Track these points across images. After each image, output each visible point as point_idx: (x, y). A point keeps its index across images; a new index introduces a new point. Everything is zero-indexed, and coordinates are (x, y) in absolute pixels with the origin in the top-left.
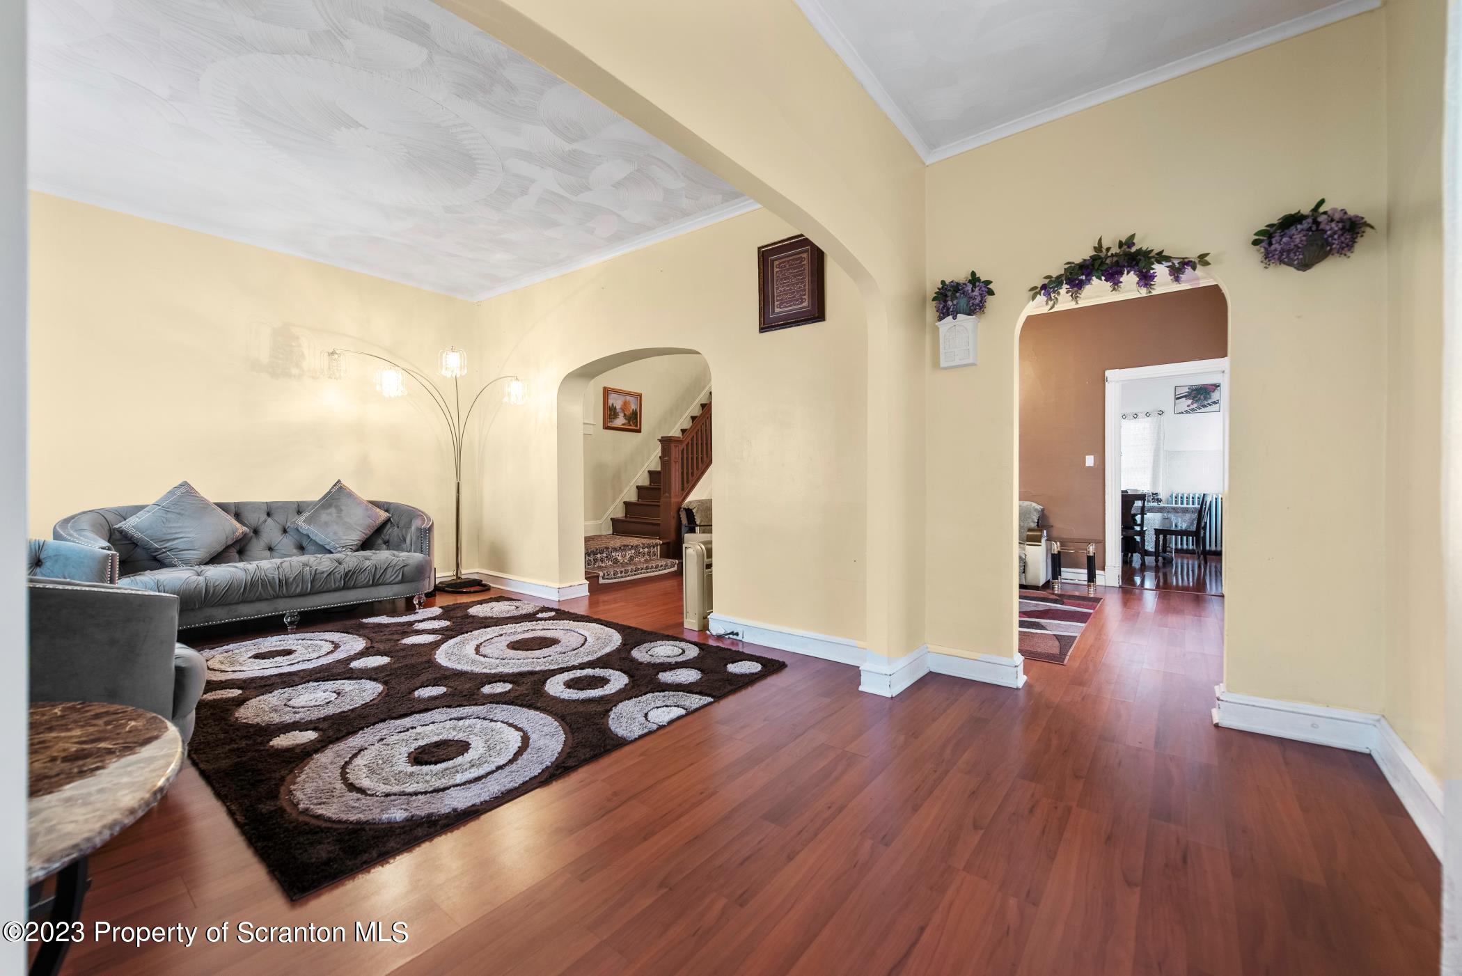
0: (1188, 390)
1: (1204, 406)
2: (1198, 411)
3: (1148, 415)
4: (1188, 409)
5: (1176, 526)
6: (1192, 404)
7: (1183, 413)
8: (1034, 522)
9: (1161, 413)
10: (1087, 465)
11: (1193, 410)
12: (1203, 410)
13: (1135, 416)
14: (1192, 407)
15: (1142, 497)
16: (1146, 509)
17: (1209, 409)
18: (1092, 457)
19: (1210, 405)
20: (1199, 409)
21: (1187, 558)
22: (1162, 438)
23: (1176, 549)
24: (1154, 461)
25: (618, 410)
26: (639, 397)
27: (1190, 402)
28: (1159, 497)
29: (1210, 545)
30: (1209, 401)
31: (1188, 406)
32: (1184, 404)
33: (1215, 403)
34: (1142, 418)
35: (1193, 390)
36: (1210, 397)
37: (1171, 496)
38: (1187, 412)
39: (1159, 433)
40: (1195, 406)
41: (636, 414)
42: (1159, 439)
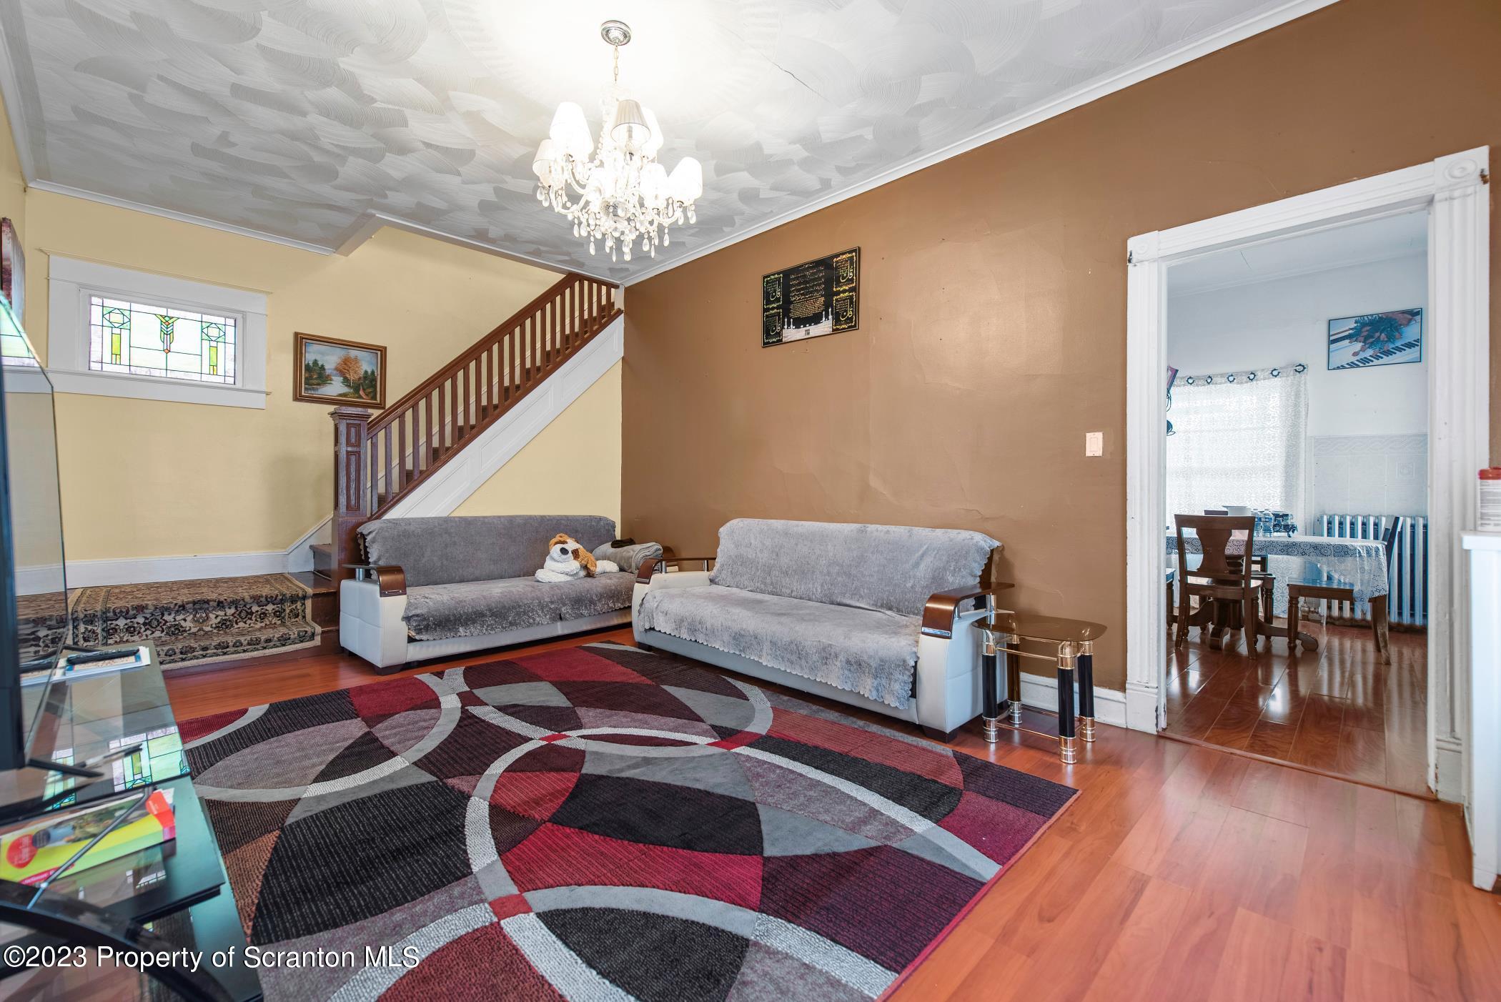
0: (1354, 325)
1: (1388, 353)
2: (1376, 362)
3: (1275, 373)
4: (1354, 359)
5: (1329, 578)
6: (1363, 350)
7: (1343, 367)
8: (975, 576)
9: (1301, 368)
10: (1089, 454)
11: (1365, 361)
12: (1386, 359)
13: (1252, 376)
14: (1362, 355)
15: (1249, 523)
16: (1255, 547)
17: (1398, 357)
18: (1099, 435)
19: (1400, 350)
20: (1378, 358)
21: (1352, 639)
22: (1303, 413)
23: (1329, 617)
24: (1288, 457)
25: (328, 372)
26: (381, 352)
27: (1358, 346)
28: (1289, 522)
29: (1400, 614)
30: (1398, 344)
31: (1355, 354)
32: (1348, 351)
33: (1410, 345)
34: (1264, 379)
35: (1364, 325)
36: (1401, 334)
37: (1320, 520)
38: (1352, 365)
39: (1296, 405)
40: (1368, 353)
41: (374, 380)
42: (1297, 415)
